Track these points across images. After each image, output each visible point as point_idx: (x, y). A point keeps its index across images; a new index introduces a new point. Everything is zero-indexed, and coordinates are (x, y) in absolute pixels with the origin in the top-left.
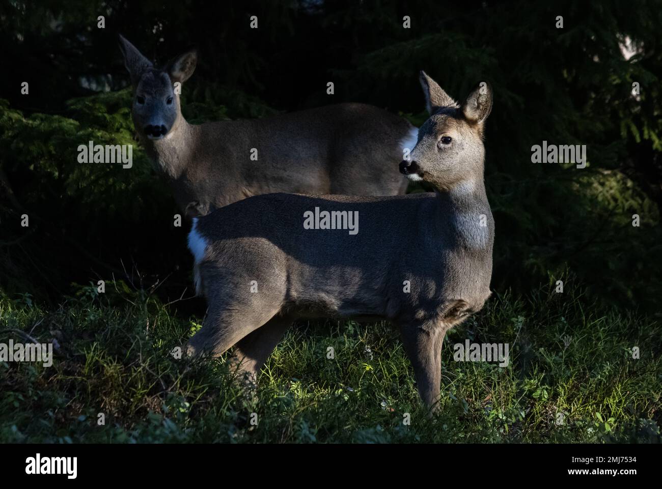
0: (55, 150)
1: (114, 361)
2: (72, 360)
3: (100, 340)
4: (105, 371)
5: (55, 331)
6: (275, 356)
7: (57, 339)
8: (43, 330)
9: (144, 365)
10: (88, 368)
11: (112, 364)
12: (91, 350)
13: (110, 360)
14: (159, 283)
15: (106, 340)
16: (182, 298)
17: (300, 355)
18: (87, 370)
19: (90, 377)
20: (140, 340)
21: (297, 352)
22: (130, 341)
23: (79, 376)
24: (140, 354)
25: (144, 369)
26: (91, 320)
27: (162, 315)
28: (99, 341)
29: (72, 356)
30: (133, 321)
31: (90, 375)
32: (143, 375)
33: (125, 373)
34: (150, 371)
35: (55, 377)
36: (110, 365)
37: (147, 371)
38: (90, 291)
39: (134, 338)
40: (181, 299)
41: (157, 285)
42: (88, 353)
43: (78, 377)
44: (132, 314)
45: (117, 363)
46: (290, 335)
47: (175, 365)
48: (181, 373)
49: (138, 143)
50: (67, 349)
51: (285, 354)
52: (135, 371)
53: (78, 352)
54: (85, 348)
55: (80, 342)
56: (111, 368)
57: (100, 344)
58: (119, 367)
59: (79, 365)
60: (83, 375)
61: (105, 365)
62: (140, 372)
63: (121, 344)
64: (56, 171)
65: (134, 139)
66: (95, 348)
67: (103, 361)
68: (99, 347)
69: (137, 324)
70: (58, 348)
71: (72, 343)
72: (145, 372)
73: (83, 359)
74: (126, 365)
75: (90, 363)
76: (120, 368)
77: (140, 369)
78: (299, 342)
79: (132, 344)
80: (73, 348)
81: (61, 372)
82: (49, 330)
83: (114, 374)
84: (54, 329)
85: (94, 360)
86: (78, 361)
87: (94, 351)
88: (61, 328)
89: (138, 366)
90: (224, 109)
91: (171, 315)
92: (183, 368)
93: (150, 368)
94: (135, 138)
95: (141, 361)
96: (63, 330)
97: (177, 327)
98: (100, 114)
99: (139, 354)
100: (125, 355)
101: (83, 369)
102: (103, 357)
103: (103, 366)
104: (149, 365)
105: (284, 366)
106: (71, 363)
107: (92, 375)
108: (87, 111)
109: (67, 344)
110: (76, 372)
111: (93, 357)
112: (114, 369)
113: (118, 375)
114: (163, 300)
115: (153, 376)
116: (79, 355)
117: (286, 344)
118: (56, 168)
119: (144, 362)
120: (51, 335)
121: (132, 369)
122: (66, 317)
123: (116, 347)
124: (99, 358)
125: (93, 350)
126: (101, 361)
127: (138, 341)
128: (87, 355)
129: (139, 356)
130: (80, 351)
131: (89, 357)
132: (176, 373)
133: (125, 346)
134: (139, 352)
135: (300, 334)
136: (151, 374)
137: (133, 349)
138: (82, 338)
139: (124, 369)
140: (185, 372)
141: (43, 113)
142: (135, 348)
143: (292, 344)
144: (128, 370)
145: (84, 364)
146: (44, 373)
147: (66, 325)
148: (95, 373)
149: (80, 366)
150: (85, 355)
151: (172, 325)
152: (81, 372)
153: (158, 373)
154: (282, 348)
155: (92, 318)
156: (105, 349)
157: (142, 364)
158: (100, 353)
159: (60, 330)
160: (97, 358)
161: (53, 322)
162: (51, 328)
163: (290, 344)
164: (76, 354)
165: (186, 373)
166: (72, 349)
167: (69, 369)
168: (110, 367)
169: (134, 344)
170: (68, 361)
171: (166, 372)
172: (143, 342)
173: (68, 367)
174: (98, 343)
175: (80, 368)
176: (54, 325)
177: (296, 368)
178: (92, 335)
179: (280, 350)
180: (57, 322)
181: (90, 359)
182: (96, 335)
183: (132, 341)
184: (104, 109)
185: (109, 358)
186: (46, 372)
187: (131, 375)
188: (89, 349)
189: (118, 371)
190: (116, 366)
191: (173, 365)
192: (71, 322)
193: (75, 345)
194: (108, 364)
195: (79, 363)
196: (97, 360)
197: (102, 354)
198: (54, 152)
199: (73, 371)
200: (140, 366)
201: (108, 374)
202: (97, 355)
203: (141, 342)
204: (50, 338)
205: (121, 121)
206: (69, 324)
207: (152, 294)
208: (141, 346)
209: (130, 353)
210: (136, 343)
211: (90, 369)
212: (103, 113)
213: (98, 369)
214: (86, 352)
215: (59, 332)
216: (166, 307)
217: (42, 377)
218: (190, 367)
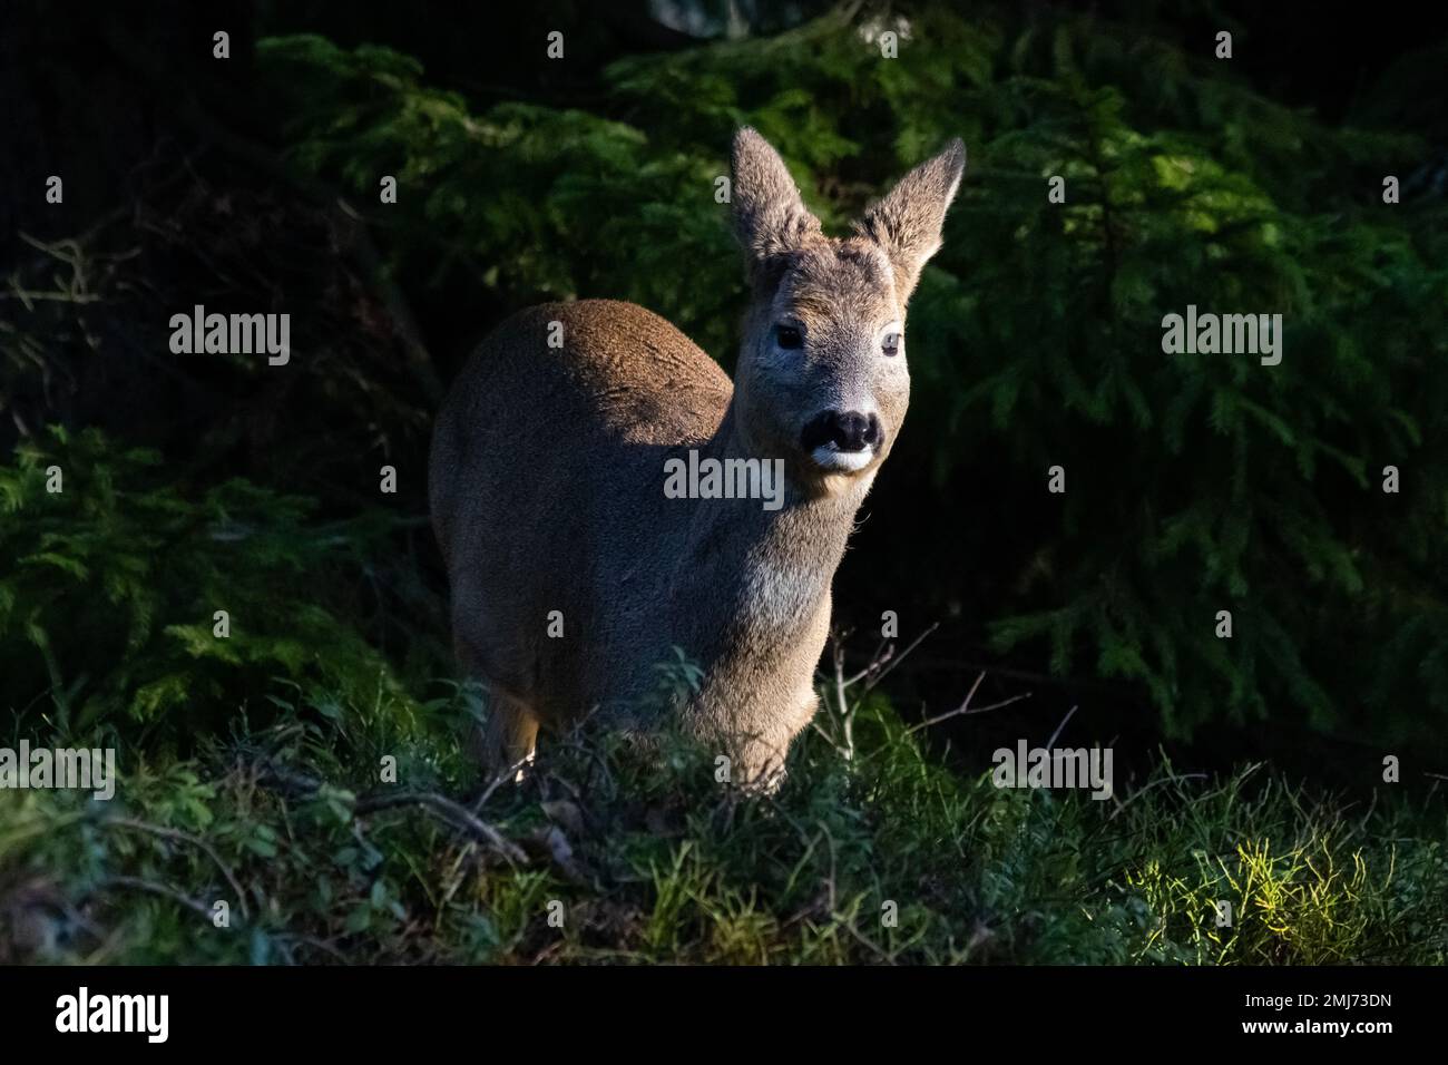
0: (567, 221)
1: (747, 900)
2: (612, 898)
3: (704, 835)
4: (716, 935)
5: (558, 804)
6: (1264, 897)
7: (563, 828)
8: (519, 799)
9: (839, 917)
10: (662, 924)
11: (738, 910)
12: (671, 867)
13: (733, 900)
14: (894, 657)
15: (720, 835)
16: (969, 707)
17: (1345, 897)
18: (657, 933)
19: (665, 954)
20: (830, 838)
21: (1335, 888)
22: (798, 840)
23: (631, 948)
24: (831, 883)
25: (842, 930)
26: (674, 772)
27: (900, 760)
28: (698, 836)
29: (608, 883)
30: (808, 777)
31: (668, 948)
32: (837, 950)
33: (780, 941)
34: (863, 938)
35: (556, 951)
36: (733, 915)
37: (852, 937)
38: (672, 675)
39: (812, 830)
40: (963, 709)
41: (890, 662)
42: (663, 876)
43: (629, 954)
44: (805, 752)
45: (755, 909)
46: (1315, 830)
47: (943, 920)
48: (960, 945)
49: (838, 204)
50: (594, 862)
51: (1298, 894)
52: (813, 936)
53: (631, 871)
54: (652, 862)
55: (636, 838)
56: (739, 924)
57: (701, 850)
58: (762, 924)
59: (631, 915)
60: (648, 948)
61: (717, 916)
62: (829, 940)
63: (769, 848)
64: (570, 290)
65: (821, 190)
66: (686, 860)
67: (709, 902)
68: (698, 858)
69: (821, 787)
70: (567, 858)
71: (612, 842)
72: (845, 940)
73: (645, 895)
74: (783, 916)
75: (669, 909)
76: (767, 927)
77: (830, 931)
78: (1344, 858)
79: (804, 849)
80: (614, 860)
81: (575, 934)
82: (540, 798)
83: (745, 946)
84: (554, 797)
85: (682, 900)
86: (629, 900)
87: (682, 870)
88: (577, 794)
89: (823, 919)
90: (1113, 100)
91: (932, 759)
92: (969, 930)
93: (862, 928)
94: (827, 189)
95: (832, 905)
96: (585, 801)
97: (948, 797)
98: (714, 110)
99: (826, 881)
100: (784, 882)
101: (645, 925)
102: (711, 891)
103: (710, 920)
104: (859, 918)
105: (1294, 931)
106: (607, 907)
107: (675, 946)
108: (674, 99)
109: (596, 846)
110: (622, 935)
111: (677, 890)
112: (748, 929)
113: (758, 947)
114: (909, 715)
115: (872, 952)
116: (633, 884)
117: (1301, 860)
118: (570, 282)
119: (841, 907)
120: (543, 814)
121: (805, 931)
122: (595, 759)
123: (754, 857)
124: (698, 893)
125: (678, 865)
126: (705, 902)
127: (825, 839)
128: (658, 883)
129: (827, 888)
130: (636, 867)
131: (665, 887)
132: (946, 946)
133: (782, 856)
134: (828, 876)
135: (1347, 830)
136: (864, 946)
137: (807, 868)
138: (644, 828)
139: (776, 930)
140: (973, 942)
141: (529, 101)
142: (815, 863)
143: (1320, 861)
144: (790, 932)
145: (649, 912)
146: (519, 937)
147: (593, 784)
148: (684, 940)
149: (636, 918)
150: (652, 883)
151: (935, 793)
152: (638, 938)
153: (886, 947)
154: (1287, 875)
155: (677, 763)
156: (718, 864)
157: (835, 915)
158: (702, 877)
159: (573, 800)
160: (691, 893)
161: (553, 773)
162: (545, 793)
163: (1315, 861)
164: (625, 879)
165: (976, 947)
166: (610, 860)
167: (600, 927)
168: (732, 922)
169: (811, 849)
170: (597, 900)
171: (912, 941)
172: (840, 843)
173: (598, 919)
174: (697, 844)
175: (634, 925)
176: (555, 785)
177: (1332, 938)
178: (676, 819)
179: (1280, 878)
180: (567, 773)
181: (669, 897)
182: (689, 818)
183: (804, 839)
184: (727, 92)
185: (729, 894)
186: (526, 934)
187: (799, 950)
188: (665, 862)
189: (759, 935)
190: (752, 919)
191: (935, 921)
192: (607, 772)
193: (623, 849)
194: (725, 913)
195: (631, 909)
196: (691, 901)
197: (708, 879)
198: (562, 229)
199: (613, 933)
200: (829, 920)
201: (726, 946)
202: (693, 884)
203: (835, 845)
204: (541, 826)
205: (782, 133)
206: (603, 781)
207: (871, 692)
208: (834, 858)
209: (797, 879)
210: (816, 848)
211: (669, 928)
212: (722, 104)
213: (694, 927)
214: (655, 872)
215: (570, 808)
216: (917, 735)
217: (515, 952)
218: (990, 926)
